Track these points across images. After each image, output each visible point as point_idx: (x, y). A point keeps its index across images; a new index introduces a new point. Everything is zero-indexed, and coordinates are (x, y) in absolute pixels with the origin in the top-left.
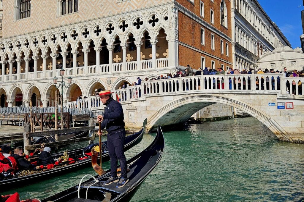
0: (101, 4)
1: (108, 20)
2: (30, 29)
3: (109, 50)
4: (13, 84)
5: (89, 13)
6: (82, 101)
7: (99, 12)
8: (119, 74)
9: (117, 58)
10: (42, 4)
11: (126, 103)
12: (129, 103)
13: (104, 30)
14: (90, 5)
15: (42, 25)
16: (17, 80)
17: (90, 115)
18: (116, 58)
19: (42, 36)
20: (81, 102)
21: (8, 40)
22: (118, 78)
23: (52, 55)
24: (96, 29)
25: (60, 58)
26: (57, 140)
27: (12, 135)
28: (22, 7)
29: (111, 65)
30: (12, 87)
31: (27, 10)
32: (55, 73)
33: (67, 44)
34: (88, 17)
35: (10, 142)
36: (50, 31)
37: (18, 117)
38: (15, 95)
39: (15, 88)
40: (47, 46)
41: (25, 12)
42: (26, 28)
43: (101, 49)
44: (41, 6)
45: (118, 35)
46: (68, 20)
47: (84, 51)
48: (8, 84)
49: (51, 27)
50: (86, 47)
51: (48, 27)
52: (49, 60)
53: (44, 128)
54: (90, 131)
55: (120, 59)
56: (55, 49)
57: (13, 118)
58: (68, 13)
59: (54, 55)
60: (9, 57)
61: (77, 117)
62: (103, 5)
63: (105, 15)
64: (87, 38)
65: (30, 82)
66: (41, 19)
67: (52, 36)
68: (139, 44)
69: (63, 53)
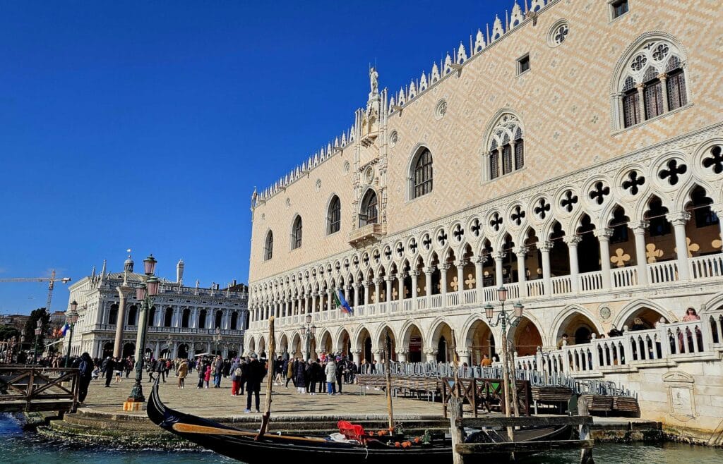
0: (574, 143)
1: (593, 175)
2: (433, 214)
3: (599, 239)
4: (406, 317)
5: (549, 167)
6: (548, 357)
7: (570, 162)
8: (631, 293)
9: (621, 256)
10: (454, 164)
11: (660, 365)
12: (670, 364)
13: (585, 198)
14: (550, 150)
15: (455, 204)
16: (412, 311)
17: (569, 388)
18: (617, 256)
19: (471, 220)
20: (546, 358)
21: (395, 238)
22: (628, 302)
23: (473, 259)
24: (564, 197)
25: (489, 264)
26: (512, 438)
27: (423, 419)
28: (417, 178)
29: (606, 272)
30: (403, 324)
31: (426, 180)
32: (482, 294)
33: (503, 234)
34: (546, 175)
35: (422, 433)
36: (469, 213)
37: (426, 383)
38: (408, 339)
39: (409, 325)
40: (465, 243)
41: (423, 185)
42: (426, 212)
43: (581, 240)
44: (451, 169)
45: (619, 203)
46: (504, 187)
47: (541, 247)
48: (397, 318)
49: (472, 205)
50: (545, 237)
51: (466, 206)
52: (469, 269)
53: (478, 410)
54: (581, 426)
55: (627, 257)
56: (479, 247)
57: (417, 385)
58: (504, 174)
59: (478, 258)
60: (410, 265)
61: (543, 391)
62: (578, 147)
63: (584, 165)
64: (546, 218)
65: (435, 314)
66: (452, 193)
67: (474, 222)
68: (680, 220)
69: (496, 254)
